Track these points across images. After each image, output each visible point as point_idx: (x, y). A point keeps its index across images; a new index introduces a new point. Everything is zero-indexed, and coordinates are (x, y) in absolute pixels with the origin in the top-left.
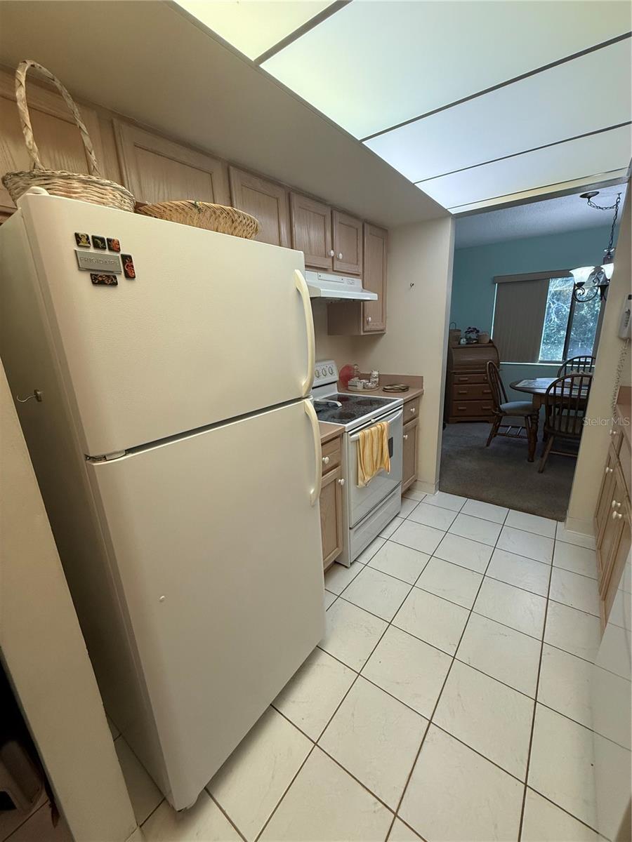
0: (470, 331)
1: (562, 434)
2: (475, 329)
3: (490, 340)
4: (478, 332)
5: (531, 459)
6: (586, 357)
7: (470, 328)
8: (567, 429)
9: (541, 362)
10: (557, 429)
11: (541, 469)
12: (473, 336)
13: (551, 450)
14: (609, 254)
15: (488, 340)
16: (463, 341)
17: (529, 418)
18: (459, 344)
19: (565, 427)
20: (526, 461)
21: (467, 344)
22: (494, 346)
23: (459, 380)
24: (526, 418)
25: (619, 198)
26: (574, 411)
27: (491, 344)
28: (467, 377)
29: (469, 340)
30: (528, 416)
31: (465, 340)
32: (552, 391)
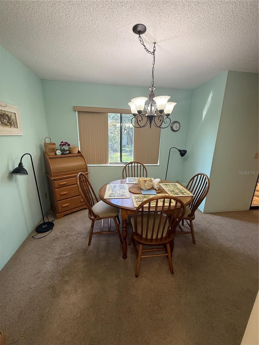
0: (63, 144)
2: (67, 143)
3: (79, 151)
4: (69, 145)
7: (62, 142)
9: (111, 163)
12: (66, 148)
14: (152, 91)
15: (77, 152)
16: (59, 152)
17: (116, 218)
18: (56, 154)
21: (62, 154)
22: (81, 156)
23: (59, 185)
24: (115, 218)
27: (80, 154)
28: (65, 181)
29: (63, 151)
30: (116, 217)
31: (60, 151)
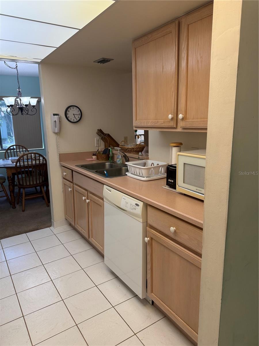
1: (28, 186)
5: (14, 207)
6: (13, 146)
8: (30, 183)
10: (25, 184)
11: (23, 210)
13: (25, 197)
14: (19, 91)
19: (29, 183)
20: (12, 209)
25: (17, 64)
26: (24, 175)
32: (18, 164)
